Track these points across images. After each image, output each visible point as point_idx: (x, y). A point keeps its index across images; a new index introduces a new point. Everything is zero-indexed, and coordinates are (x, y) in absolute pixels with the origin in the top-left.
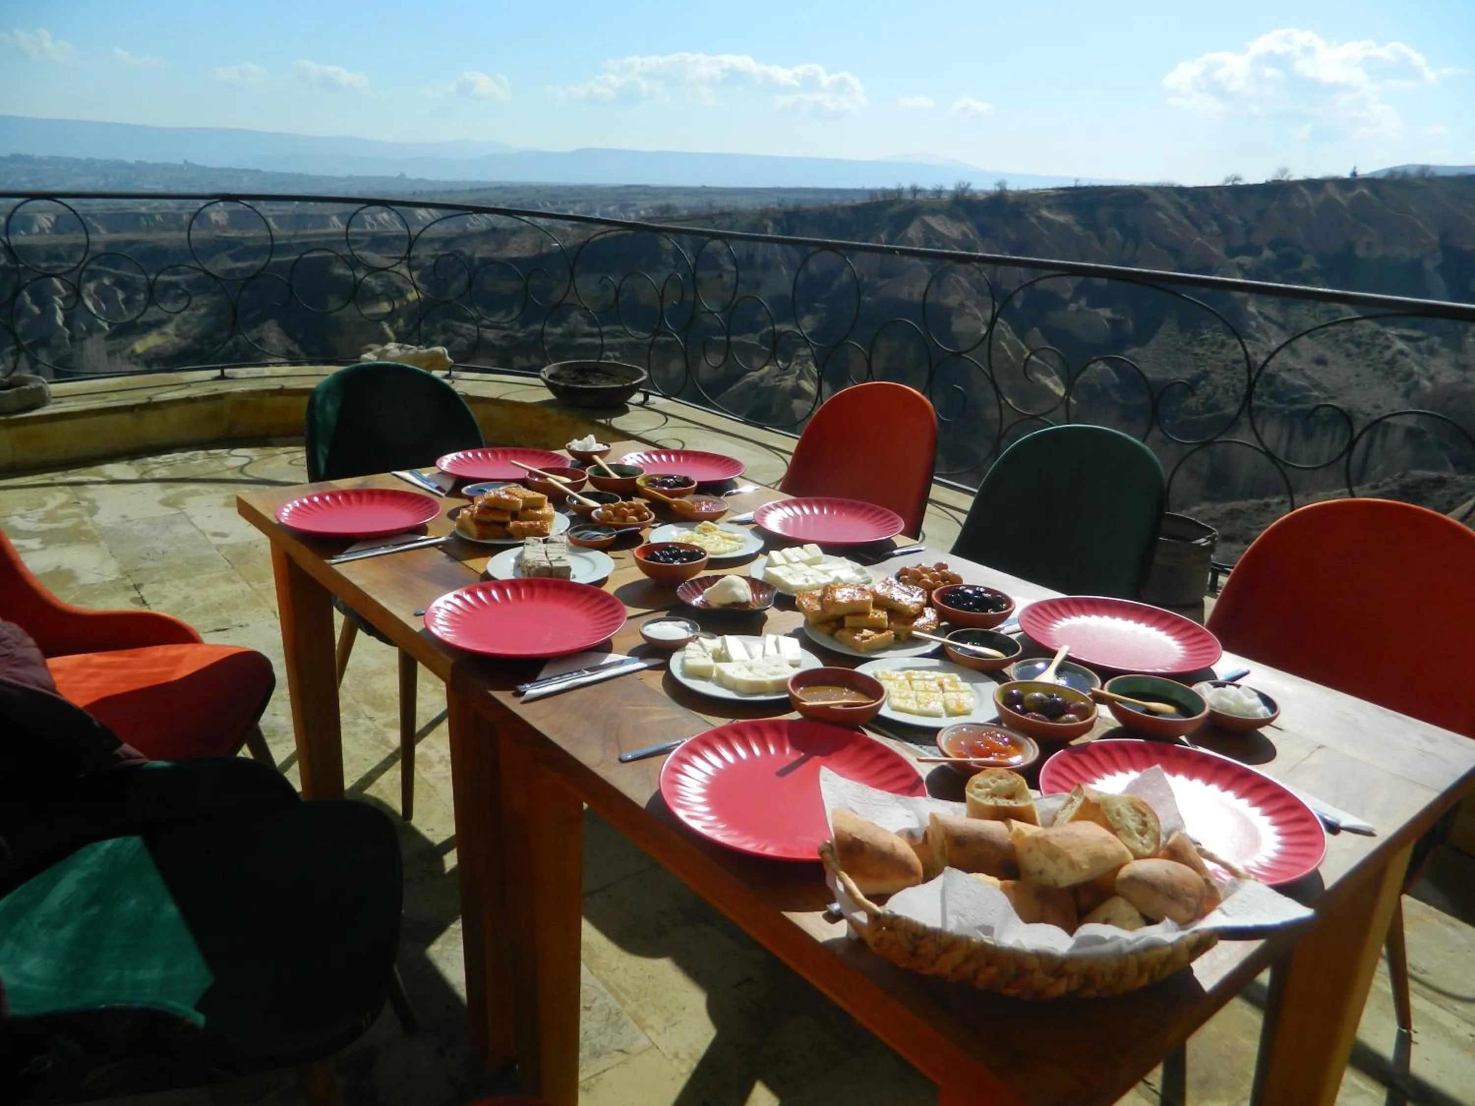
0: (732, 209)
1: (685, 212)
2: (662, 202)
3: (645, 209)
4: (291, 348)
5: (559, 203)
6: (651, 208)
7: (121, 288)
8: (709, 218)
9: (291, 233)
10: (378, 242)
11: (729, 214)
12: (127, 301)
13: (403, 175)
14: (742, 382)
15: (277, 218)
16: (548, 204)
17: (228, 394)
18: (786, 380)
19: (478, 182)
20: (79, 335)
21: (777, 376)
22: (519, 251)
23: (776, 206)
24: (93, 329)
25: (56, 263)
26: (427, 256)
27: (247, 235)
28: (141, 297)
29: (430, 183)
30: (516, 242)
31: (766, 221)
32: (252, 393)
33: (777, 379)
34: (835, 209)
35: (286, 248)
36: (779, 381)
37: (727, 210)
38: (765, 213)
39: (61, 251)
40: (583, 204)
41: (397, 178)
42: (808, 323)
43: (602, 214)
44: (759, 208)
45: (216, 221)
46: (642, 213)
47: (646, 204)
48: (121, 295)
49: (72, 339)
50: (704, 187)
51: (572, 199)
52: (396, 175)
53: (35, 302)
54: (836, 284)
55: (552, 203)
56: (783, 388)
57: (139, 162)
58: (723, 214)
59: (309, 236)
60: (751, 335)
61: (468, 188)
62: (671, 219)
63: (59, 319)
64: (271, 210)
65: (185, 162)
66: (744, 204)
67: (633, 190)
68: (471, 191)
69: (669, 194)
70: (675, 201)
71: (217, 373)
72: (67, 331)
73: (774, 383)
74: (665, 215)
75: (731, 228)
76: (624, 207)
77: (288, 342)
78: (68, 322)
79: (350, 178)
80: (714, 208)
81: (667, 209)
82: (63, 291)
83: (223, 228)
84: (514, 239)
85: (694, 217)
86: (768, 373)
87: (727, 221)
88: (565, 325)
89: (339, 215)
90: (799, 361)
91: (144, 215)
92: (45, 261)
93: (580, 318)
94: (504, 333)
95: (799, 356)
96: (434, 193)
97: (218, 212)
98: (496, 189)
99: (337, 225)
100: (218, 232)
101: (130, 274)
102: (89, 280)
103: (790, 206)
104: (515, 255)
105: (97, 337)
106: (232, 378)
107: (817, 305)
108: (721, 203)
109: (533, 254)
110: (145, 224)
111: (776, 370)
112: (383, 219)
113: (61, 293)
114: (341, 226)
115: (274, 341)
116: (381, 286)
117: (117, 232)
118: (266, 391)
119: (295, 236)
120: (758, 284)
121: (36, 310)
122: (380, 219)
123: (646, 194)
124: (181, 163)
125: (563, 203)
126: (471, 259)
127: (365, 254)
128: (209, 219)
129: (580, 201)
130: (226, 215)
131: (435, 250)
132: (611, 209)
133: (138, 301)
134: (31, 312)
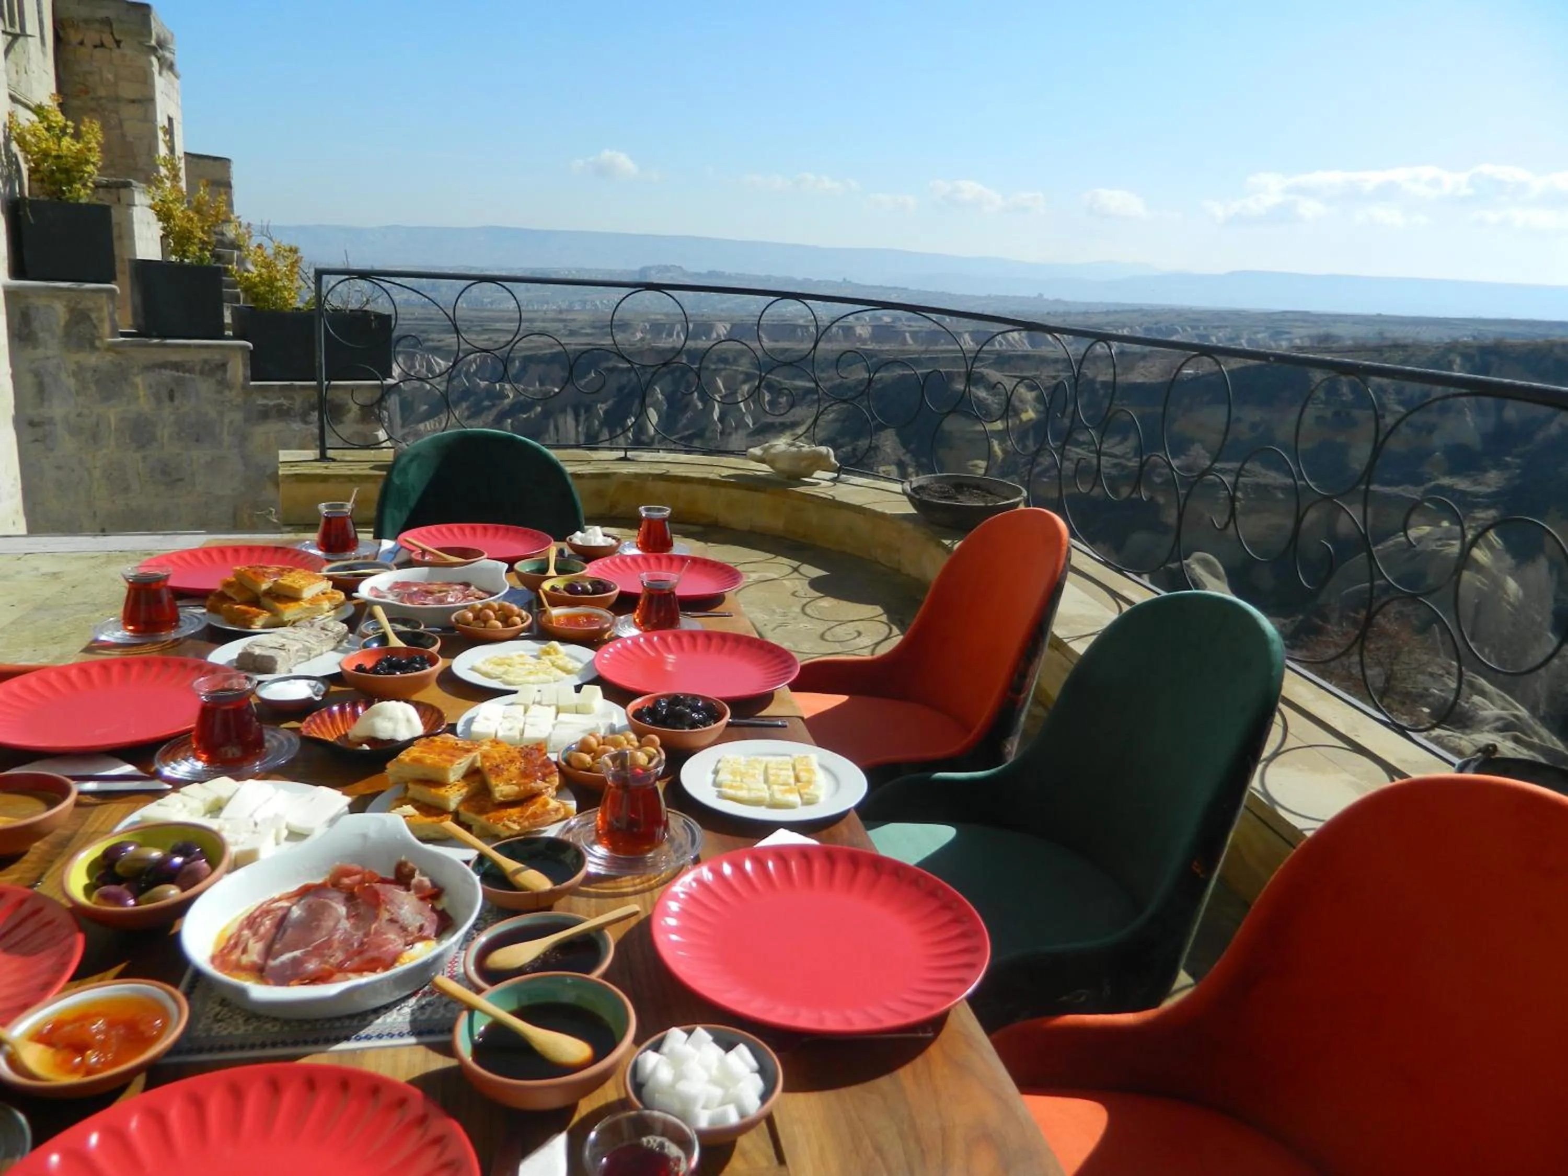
0: (1410, 341)
1: (1349, 343)
2: (1322, 331)
3: (1301, 338)
4: (903, 458)
5: (1202, 328)
6: (1309, 336)
7: (768, 392)
8: (1378, 350)
9: (923, 348)
10: (1003, 361)
11: (1404, 347)
12: (771, 403)
13: (1041, 295)
14: (1391, 542)
15: (914, 335)
16: (1189, 329)
17: (615, 474)
18: (1453, 545)
19: (1117, 304)
20: (728, 430)
21: (1440, 539)
22: (1146, 376)
23: (1470, 340)
24: (741, 424)
25: (722, 366)
26: (1048, 376)
27: (883, 348)
28: (783, 400)
29: (1066, 303)
30: (1143, 367)
31: (1452, 356)
32: (637, 476)
33: (1439, 543)
34: (1552, 345)
35: (917, 362)
36: (1441, 546)
37: (1401, 342)
38: (1453, 347)
39: (730, 356)
40: (1229, 330)
41: (1035, 298)
42: (1493, 480)
43: (1249, 341)
44: (1448, 340)
45: (860, 335)
46: (1298, 342)
47: (1303, 332)
48: (767, 397)
49: (722, 433)
50: (1379, 315)
51: (1216, 324)
52: (1034, 294)
53: (701, 398)
54: (1540, 436)
55: (1193, 328)
56: (1448, 554)
57: (806, 280)
58: (1397, 346)
59: (936, 352)
60: (1411, 488)
61: (1105, 310)
62: (1329, 351)
63: (716, 415)
64: (910, 326)
65: (844, 279)
66: (1427, 335)
67: (1289, 316)
68: (1108, 313)
69: (1335, 322)
70: (1337, 330)
71: (621, 454)
72: (720, 425)
73: (1434, 547)
74: (1322, 346)
75: (1404, 362)
76: (1277, 334)
77: (901, 451)
78: (722, 419)
79: (989, 297)
80: (1386, 338)
81: (1327, 338)
82: (723, 390)
83: (864, 341)
84: (1142, 364)
85: (1359, 348)
86: (1428, 534)
87: (1399, 355)
88: (1183, 457)
89: (973, 334)
90: (1474, 525)
91: (801, 326)
92: (714, 363)
93: (1202, 452)
94: (1116, 461)
95: (1474, 519)
96: (1068, 314)
97: (863, 326)
98: (1134, 311)
99: (968, 343)
100: (858, 345)
101: (778, 379)
102: (744, 382)
103: (1489, 340)
104: (1140, 380)
105: (742, 433)
106: (633, 460)
107: (1508, 459)
108: (1397, 333)
109: (1160, 380)
110: (800, 334)
111: (1438, 532)
112: (1013, 338)
113: (720, 391)
114: (971, 343)
115: (889, 450)
116: (998, 404)
117: (776, 341)
118: (650, 474)
119: (926, 351)
120: (1431, 429)
121: (700, 405)
122: (1010, 338)
123: (1304, 321)
124: (841, 280)
125: (1205, 328)
126: (1092, 381)
127: (985, 371)
128: (855, 331)
129: (1226, 327)
130: (870, 329)
131: (1058, 371)
132: (1259, 336)
133: (780, 403)
134: (696, 406)
